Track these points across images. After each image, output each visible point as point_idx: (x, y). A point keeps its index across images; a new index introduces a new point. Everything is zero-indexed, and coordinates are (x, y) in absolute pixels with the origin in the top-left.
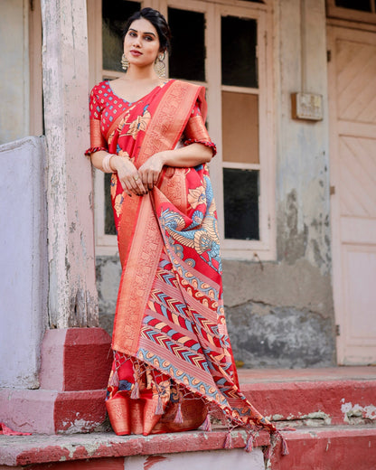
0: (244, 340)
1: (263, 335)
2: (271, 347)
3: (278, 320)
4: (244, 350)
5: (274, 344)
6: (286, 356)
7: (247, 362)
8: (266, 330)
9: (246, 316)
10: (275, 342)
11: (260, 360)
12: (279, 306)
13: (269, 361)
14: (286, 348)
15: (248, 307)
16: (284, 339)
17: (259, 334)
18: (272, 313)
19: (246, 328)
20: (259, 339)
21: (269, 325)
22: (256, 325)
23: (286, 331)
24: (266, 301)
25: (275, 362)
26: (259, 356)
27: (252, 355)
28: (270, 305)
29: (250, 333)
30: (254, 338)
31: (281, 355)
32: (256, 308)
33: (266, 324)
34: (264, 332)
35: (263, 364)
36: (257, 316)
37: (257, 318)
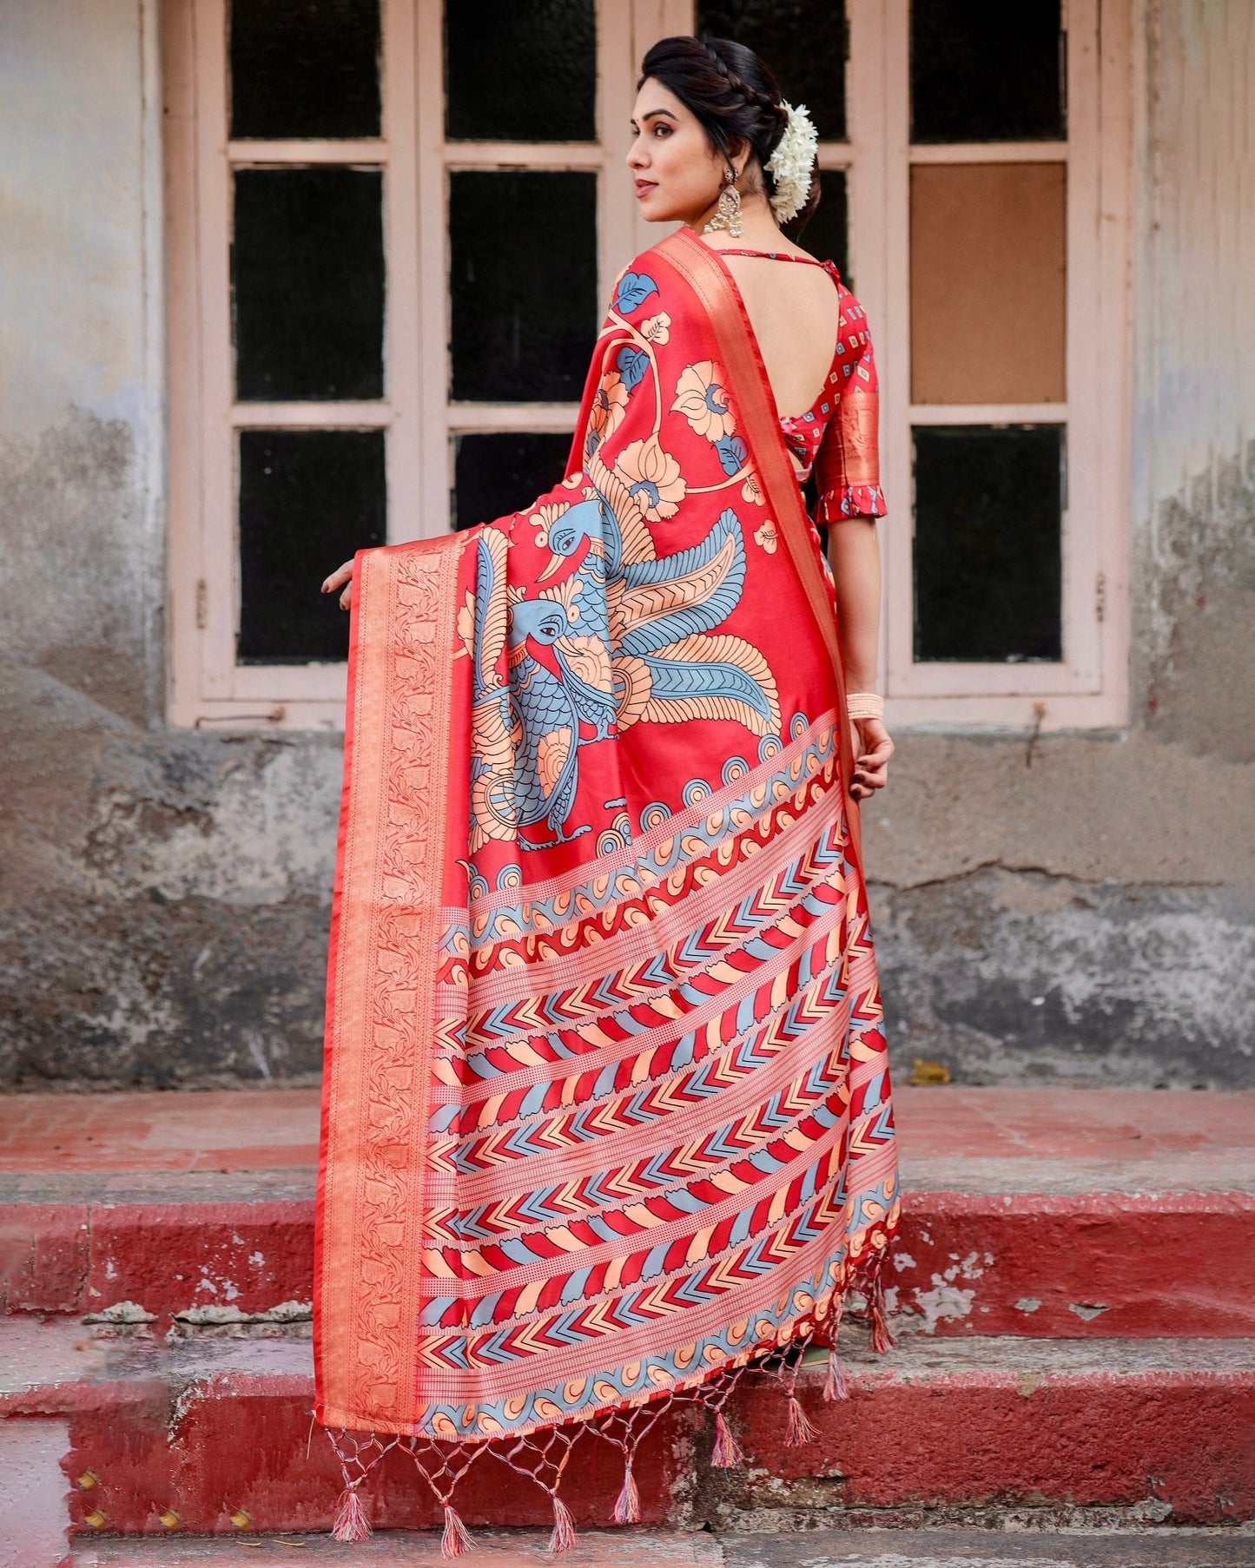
0: (962, 994)
1: (1040, 981)
2: (1074, 1018)
3: (1106, 926)
4: (961, 1027)
5: (1090, 1008)
6: (1139, 1045)
7: (971, 1064)
8: (1056, 961)
9: (969, 913)
10: (1093, 1000)
11: (1027, 1058)
12: (1111, 881)
13: (1064, 1064)
14: (1139, 1021)
15: (981, 886)
16: (1131, 993)
17: (1025, 973)
18: (1081, 904)
19: (969, 954)
20: (1024, 992)
21: (1071, 946)
22: (1014, 946)
23: (1139, 963)
24: (1053, 865)
25: (1093, 1066)
26: (1024, 1045)
27: (994, 1043)
28: (1072, 878)
29: (988, 971)
30: (1007, 987)
31: (1119, 1045)
32: (1010, 891)
33: (1056, 941)
34: (1046, 967)
35: (1042, 1071)
36: (1015, 914)
37: (1015, 923)
